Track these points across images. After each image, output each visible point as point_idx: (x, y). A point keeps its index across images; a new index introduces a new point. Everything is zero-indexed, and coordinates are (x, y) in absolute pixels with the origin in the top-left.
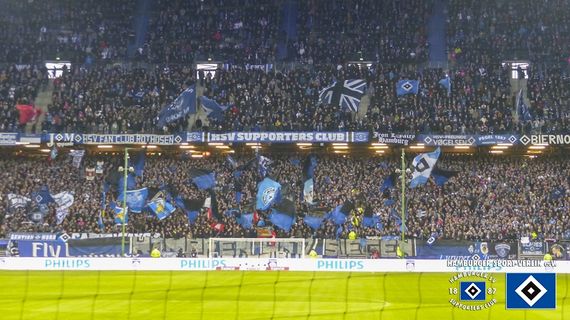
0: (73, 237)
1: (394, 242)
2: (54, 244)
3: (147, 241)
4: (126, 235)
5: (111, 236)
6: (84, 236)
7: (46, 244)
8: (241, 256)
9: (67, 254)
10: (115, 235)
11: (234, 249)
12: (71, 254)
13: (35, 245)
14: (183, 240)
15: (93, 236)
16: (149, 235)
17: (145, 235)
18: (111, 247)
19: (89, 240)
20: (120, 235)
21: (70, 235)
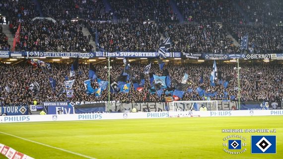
0: (77, 104)
1: (228, 103)
2: (67, 107)
3: (114, 105)
4: (103, 102)
5: (96, 102)
6: (82, 103)
7: (63, 108)
8: (159, 111)
9: (74, 112)
10: (98, 102)
11: (155, 108)
12: (76, 113)
13: (57, 108)
14: (130, 104)
15: (87, 103)
16: (115, 101)
17: (113, 102)
18: (96, 108)
19: (85, 105)
20: (101, 102)
21: (75, 103)
